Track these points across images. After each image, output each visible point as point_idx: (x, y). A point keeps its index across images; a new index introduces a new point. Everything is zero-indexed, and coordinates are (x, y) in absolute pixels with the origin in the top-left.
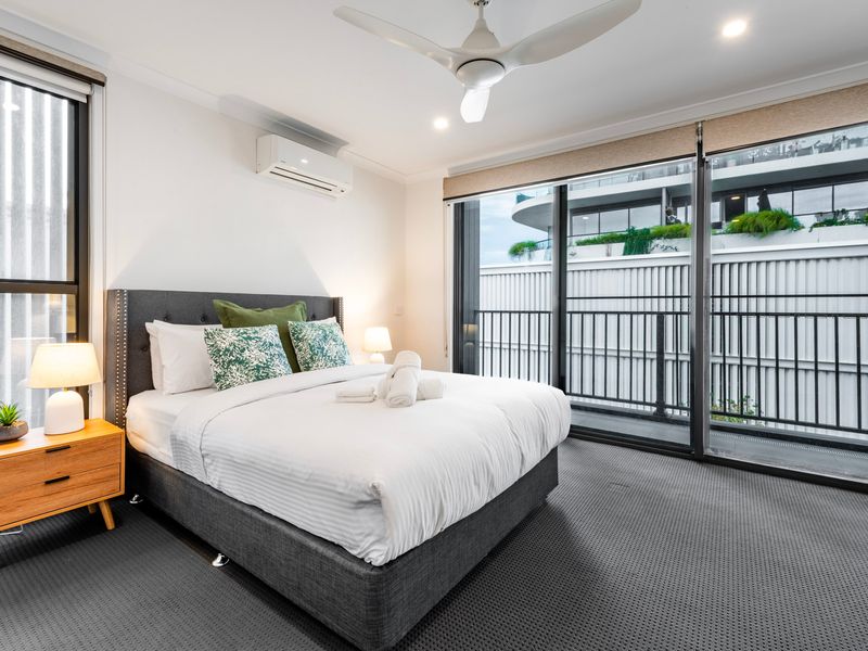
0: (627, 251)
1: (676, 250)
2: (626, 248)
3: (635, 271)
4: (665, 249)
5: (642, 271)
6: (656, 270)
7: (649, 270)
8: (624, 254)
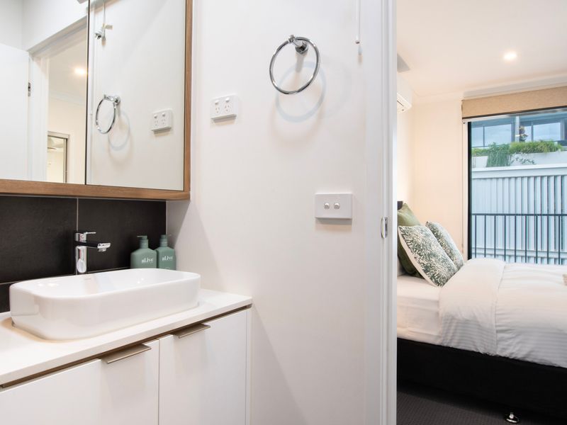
0: (491, 163)
1: (533, 163)
2: (489, 161)
3: (507, 180)
4: (523, 162)
5: (513, 180)
6: (526, 180)
7: (519, 180)
8: (487, 166)
